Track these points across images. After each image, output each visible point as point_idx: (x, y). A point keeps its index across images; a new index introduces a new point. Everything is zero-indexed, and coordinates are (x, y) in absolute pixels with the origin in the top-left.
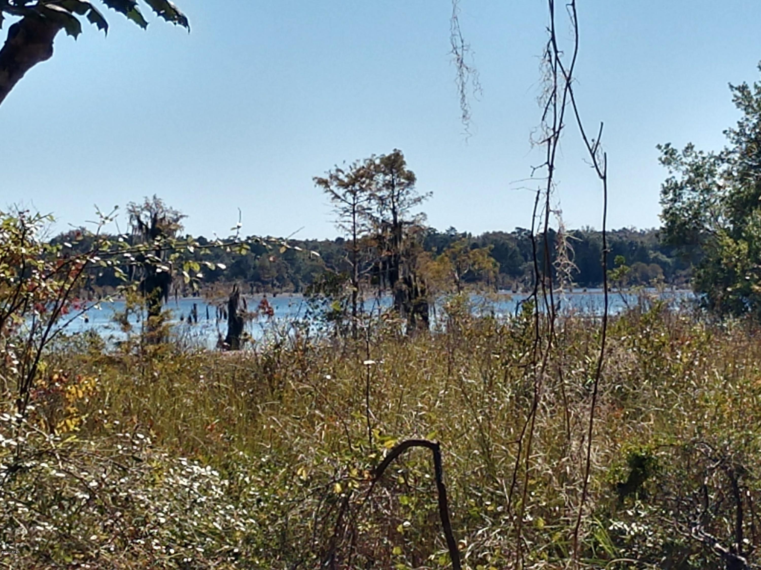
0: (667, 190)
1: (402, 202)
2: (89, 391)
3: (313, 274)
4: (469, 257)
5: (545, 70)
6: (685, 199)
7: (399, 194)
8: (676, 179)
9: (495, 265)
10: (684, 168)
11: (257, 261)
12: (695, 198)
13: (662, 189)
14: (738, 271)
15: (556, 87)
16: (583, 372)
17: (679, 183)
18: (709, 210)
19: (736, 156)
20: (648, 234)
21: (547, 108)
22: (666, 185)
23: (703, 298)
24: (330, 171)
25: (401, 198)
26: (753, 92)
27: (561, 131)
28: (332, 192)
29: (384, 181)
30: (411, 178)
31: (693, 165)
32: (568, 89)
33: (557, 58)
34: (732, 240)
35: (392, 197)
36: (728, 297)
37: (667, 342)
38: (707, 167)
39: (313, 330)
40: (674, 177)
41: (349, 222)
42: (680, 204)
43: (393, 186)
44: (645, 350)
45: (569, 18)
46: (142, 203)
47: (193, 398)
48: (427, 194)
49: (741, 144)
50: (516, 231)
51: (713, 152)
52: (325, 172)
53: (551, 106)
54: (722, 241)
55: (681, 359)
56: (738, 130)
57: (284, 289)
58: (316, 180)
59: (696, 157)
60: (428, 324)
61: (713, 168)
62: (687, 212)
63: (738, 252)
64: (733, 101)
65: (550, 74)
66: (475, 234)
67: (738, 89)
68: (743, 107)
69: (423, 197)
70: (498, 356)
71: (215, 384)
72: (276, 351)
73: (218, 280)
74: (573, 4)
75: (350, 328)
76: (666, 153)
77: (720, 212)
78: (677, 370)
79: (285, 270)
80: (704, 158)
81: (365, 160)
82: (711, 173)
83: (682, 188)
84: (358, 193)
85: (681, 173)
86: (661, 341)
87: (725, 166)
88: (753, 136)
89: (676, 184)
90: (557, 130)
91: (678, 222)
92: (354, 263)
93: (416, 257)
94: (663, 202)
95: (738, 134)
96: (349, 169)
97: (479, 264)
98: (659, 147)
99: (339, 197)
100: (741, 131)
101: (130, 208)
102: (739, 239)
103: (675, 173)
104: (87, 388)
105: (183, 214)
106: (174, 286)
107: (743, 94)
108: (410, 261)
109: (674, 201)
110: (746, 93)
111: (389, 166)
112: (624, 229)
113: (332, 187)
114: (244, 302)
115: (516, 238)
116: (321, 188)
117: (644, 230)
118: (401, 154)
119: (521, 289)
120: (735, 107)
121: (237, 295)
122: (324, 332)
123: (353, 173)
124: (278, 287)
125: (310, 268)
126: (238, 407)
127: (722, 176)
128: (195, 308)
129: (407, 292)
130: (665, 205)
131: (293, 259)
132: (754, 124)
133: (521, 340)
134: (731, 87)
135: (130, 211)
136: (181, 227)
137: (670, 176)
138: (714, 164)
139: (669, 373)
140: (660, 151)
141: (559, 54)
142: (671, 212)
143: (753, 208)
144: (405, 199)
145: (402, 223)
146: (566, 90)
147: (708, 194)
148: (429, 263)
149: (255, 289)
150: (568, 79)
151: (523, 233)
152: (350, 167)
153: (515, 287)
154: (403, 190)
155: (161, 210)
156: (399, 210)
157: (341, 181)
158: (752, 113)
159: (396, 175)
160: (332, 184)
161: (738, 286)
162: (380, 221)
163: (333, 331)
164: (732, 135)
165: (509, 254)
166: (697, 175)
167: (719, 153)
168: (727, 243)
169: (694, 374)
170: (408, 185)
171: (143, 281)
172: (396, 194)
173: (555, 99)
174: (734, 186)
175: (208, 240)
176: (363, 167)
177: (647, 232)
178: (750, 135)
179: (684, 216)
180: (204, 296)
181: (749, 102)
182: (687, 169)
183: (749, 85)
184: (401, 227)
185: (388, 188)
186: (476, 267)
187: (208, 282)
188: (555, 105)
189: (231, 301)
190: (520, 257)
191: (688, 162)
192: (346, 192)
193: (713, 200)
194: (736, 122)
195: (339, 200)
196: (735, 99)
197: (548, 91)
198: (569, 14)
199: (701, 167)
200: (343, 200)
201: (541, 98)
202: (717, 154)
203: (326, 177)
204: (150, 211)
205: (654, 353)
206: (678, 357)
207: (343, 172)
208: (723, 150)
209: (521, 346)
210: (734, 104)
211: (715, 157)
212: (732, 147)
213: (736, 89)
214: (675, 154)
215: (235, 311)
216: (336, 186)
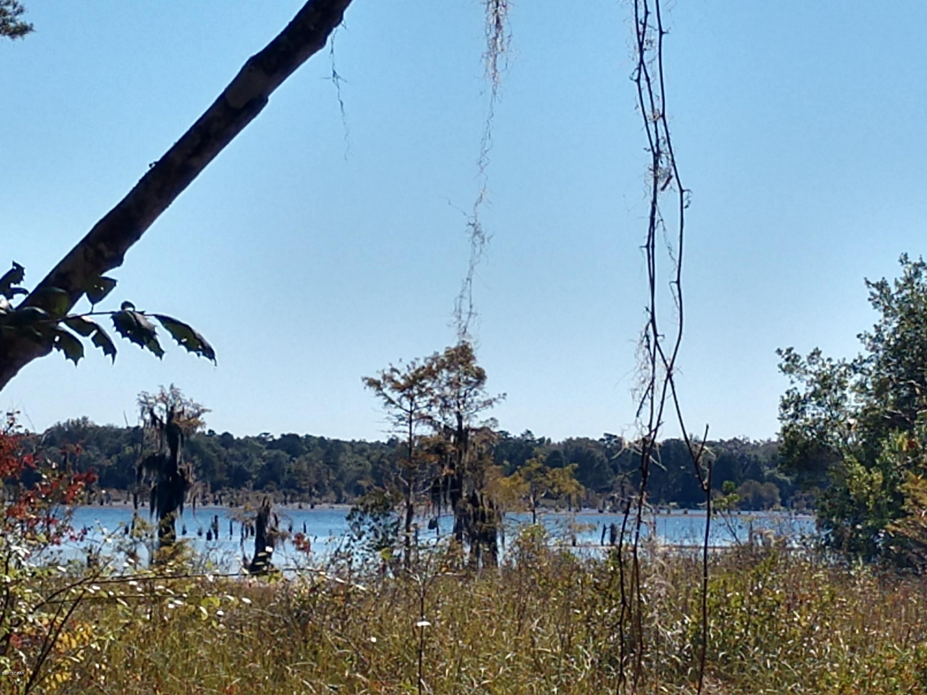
0: (788, 404)
1: (469, 405)
2: (85, 640)
3: (359, 482)
4: (547, 478)
5: (641, 356)
6: (809, 416)
7: (465, 395)
8: (799, 390)
9: (579, 489)
10: (809, 377)
11: (292, 464)
12: (821, 414)
13: (781, 403)
14: (870, 505)
15: (653, 378)
16: (680, 635)
17: (802, 395)
18: (836, 429)
19: (871, 366)
20: (763, 447)
21: (642, 403)
22: (786, 397)
23: (827, 536)
24: (383, 371)
25: (469, 400)
26: (894, 290)
27: (660, 428)
28: (385, 395)
29: (449, 378)
30: (480, 376)
31: (819, 375)
32: (669, 381)
33: (656, 343)
34: (863, 467)
35: (458, 399)
36: (857, 536)
37: (782, 601)
38: (836, 377)
39: (357, 560)
40: (796, 388)
41: (405, 432)
42: (803, 421)
43: (459, 386)
44: (755, 610)
45: (672, 297)
46: (157, 393)
47: (210, 649)
48: (499, 396)
49: (877, 351)
50: (605, 438)
51: (845, 359)
52: (377, 372)
53: (648, 401)
54: (851, 468)
55: (799, 623)
56: (874, 335)
57: (324, 499)
58: (366, 381)
59: (824, 365)
60: (495, 556)
61: (843, 378)
62: (810, 431)
63: (871, 483)
64: (870, 300)
65: (648, 363)
66: (556, 440)
67: (876, 286)
68: (882, 307)
69: (495, 399)
70: (578, 612)
72: (312, 595)
73: (245, 486)
74: (678, 282)
76: (787, 360)
77: (850, 433)
78: (795, 635)
79: (326, 476)
80: (833, 367)
81: (426, 359)
82: (842, 385)
83: (805, 401)
84: (416, 397)
85: (805, 384)
86: (775, 600)
87: (858, 377)
88: (892, 343)
89: (799, 397)
90: (654, 428)
91: (800, 443)
92: (409, 482)
93: (483, 472)
94: (782, 418)
95: (874, 340)
96: (406, 369)
97: (559, 486)
98: (779, 352)
99: (393, 403)
100: (877, 336)
101: (142, 399)
102: (872, 467)
103: (797, 384)
104: (82, 636)
105: (206, 408)
106: (192, 494)
107: (882, 292)
108: (476, 476)
109: (795, 416)
110: (884, 291)
111: (455, 361)
112: (735, 439)
113: (385, 390)
114: (276, 519)
115: (605, 447)
116: (372, 391)
117: (758, 441)
118: (470, 347)
119: (608, 508)
120: (872, 307)
121: (267, 510)
122: (371, 564)
123: (411, 374)
124: (317, 496)
125: (356, 474)
126: (263, 663)
127: (853, 389)
128: (216, 521)
129: (472, 512)
130: (784, 422)
131: (335, 463)
132: (894, 328)
133: (607, 592)
134: (868, 283)
135: (142, 402)
136: (202, 424)
137: (791, 387)
138: (845, 374)
139: (784, 639)
140: (780, 356)
141: (659, 339)
142: (791, 430)
143: (890, 429)
144: (473, 401)
145: (468, 429)
146: (666, 381)
147: (836, 410)
148: (498, 480)
149: (289, 497)
150: (669, 370)
151: (614, 440)
152: (408, 366)
153: (602, 505)
154: (471, 390)
155: (179, 402)
156: (464, 414)
157: (396, 382)
158: (892, 315)
159: (463, 371)
160: (386, 386)
161: (869, 524)
162: (442, 426)
163: (382, 563)
164: (868, 340)
165: (596, 465)
166: (824, 387)
167: (852, 361)
168: (858, 471)
169: (814, 642)
170: (477, 384)
171: (155, 487)
172: (462, 394)
173: (652, 393)
174: (868, 401)
175: (235, 437)
176: (423, 367)
177: (762, 444)
178: (889, 341)
179: (806, 435)
180: (228, 504)
181: (889, 302)
182: (812, 380)
183: (888, 282)
184: (467, 435)
185: (453, 388)
186: (556, 490)
187: (233, 487)
188: (652, 399)
189: (259, 516)
190: (608, 469)
191: (813, 371)
192: (402, 397)
193: (841, 418)
194: (872, 325)
195: (393, 406)
196: (872, 297)
197: (644, 382)
198: (673, 293)
199: (830, 377)
200: (397, 406)
201: (636, 390)
202: (849, 362)
203: (378, 377)
204: (165, 403)
205: (768, 614)
206: (796, 619)
207: (399, 373)
208: (857, 358)
209: (607, 600)
210: (870, 303)
211: (846, 365)
212: (866, 355)
213: (873, 285)
214: (798, 361)
215: (264, 531)
216: (390, 389)
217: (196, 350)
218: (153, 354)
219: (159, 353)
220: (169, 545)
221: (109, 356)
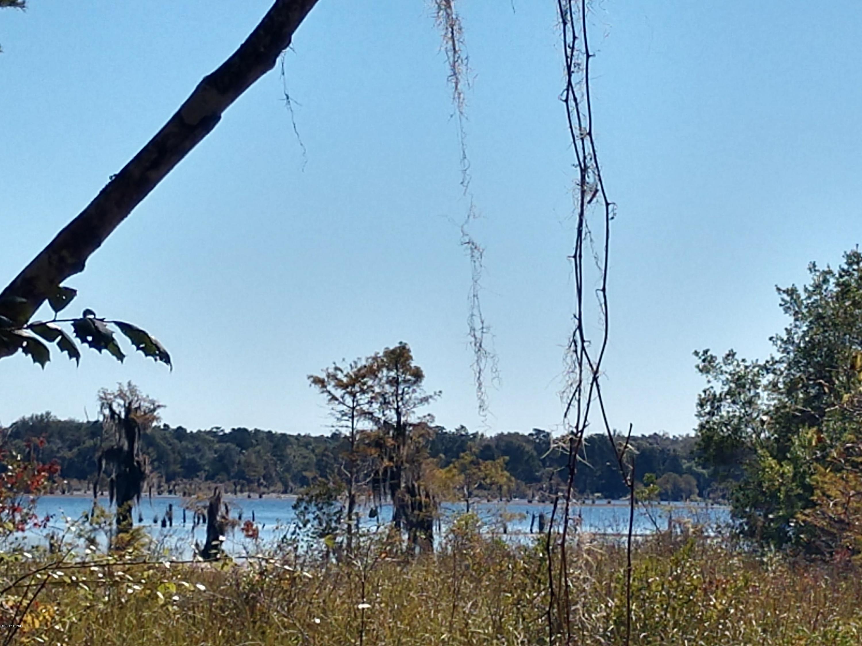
0: (704, 402)
1: (407, 402)
2: (47, 620)
3: (304, 473)
4: (480, 470)
5: (569, 360)
6: (724, 413)
7: (404, 392)
8: (715, 389)
9: (510, 480)
10: (723, 377)
11: (242, 456)
12: (735, 411)
13: (698, 400)
14: (782, 496)
15: (580, 381)
16: (604, 617)
17: (718, 394)
18: (750, 425)
19: (783, 367)
20: (681, 441)
21: (570, 404)
22: (703, 396)
23: (741, 524)
24: (327, 369)
25: (407, 397)
26: (803, 296)
27: (586, 428)
28: (329, 392)
29: (388, 377)
30: (418, 375)
31: (734, 374)
32: (595, 384)
33: (583, 348)
34: (775, 461)
35: (397, 396)
36: (769, 524)
37: (699, 586)
38: (750, 377)
39: (302, 547)
40: (712, 387)
41: (347, 427)
42: (718, 418)
43: (398, 383)
44: (674, 594)
45: (599, 305)
46: (115, 390)
47: (164, 629)
48: (435, 393)
49: (788, 353)
50: (534, 432)
51: (757, 360)
52: (322, 370)
53: (575, 403)
54: (764, 462)
55: (715, 606)
56: (785, 338)
57: (272, 489)
58: (312, 379)
59: (738, 365)
60: (431, 543)
61: (756, 378)
62: (726, 427)
63: (782, 475)
64: (781, 305)
65: (575, 367)
66: (488, 435)
67: (786, 292)
68: (792, 312)
69: (431, 397)
70: (509, 595)
71: (191, 613)
72: (260, 579)
73: (198, 477)
74: (604, 290)
75: (344, 545)
76: (704, 361)
77: (763, 429)
78: (711, 617)
79: (274, 468)
80: (746, 367)
81: (367, 359)
82: (755, 384)
83: (720, 400)
84: (358, 394)
85: (720, 384)
86: (692, 585)
87: (770, 377)
88: (802, 345)
89: (715, 395)
90: (580, 428)
91: (716, 438)
92: (351, 473)
93: (420, 464)
94: (699, 415)
95: (785, 342)
96: (349, 367)
97: (491, 478)
98: (696, 353)
99: (337, 399)
100: (788, 338)
101: (102, 395)
102: (783, 460)
103: (714, 383)
104: (45, 617)
105: (161, 404)
106: (148, 484)
107: (792, 298)
108: (413, 468)
109: (711, 414)
110: (795, 297)
111: (394, 361)
112: (655, 434)
113: (329, 388)
114: (226, 508)
115: (534, 441)
116: (316, 389)
117: (677, 436)
118: (407, 347)
119: (537, 498)
120: (783, 312)
121: (218, 499)
122: (315, 550)
123: (353, 373)
124: (265, 486)
125: (302, 466)
127: (766, 388)
129: (410, 502)
130: (701, 419)
131: (282, 456)
132: (803, 331)
133: (536, 577)
134: (779, 289)
135: (102, 398)
136: (157, 419)
137: (708, 386)
138: (758, 374)
139: (701, 621)
140: (697, 358)
141: (585, 344)
142: (708, 426)
143: (800, 426)
144: (410, 398)
145: (406, 424)
146: (592, 384)
147: (750, 407)
148: (435, 471)
149: (238, 488)
150: (596, 373)
151: (542, 435)
152: (351, 365)
153: (531, 495)
154: (409, 387)
155: (136, 398)
156: (404, 410)
157: (339, 380)
158: (802, 319)
159: (401, 370)
160: (330, 384)
161: (781, 514)
162: (382, 422)
163: (325, 549)
164: (779, 343)
165: (525, 459)
166: (738, 386)
167: (764, 362)
168: (770, 464)
169: (729, 625)
170: (415, 382)
172: (400, 392)
173: (579, 395)
174: (779, 400)
175: (188, 431)
176: (365, 366)
177: (680, 439)
178: (799, 343)
179: (722, 431)
180: (182, 494)
181: (799, 307)
182: (727, 379)
183: (798, 288)
184: (405, 430)
185: (392, 385)
186: (488, 481)
187: (186, 478)
188: (579, 401)
189: (211, 504)
190: (537, 462)
191: (728, 371)
192: (345, 394)
193: (755, 415)
194: (783, 328)
195: (337, 402)
196: (783, 303)
197: (571, 385)
198: (599, 300)
199: (744, 377)
200: (340, 403)
201: (564, 392)
202: (762, 363)
203: (323, 376)
204: (122, 398)
205: (686, 597)
206: (712, 603)
207: (342, 371)
208: (769, 359)
209: (536, 584)
210: (781, 309)
211: (759, 366)
212: (778, 356)
213: (784, 292)
214: (714, 362)
215: (215, 519)
216: (334, 386)
217: (153, 355)
218: (114, 358)
219: (120, 356)
220: (127, 532)
221: (74, 359)
